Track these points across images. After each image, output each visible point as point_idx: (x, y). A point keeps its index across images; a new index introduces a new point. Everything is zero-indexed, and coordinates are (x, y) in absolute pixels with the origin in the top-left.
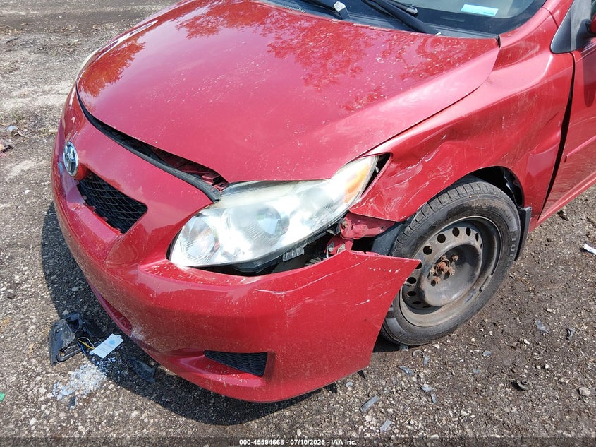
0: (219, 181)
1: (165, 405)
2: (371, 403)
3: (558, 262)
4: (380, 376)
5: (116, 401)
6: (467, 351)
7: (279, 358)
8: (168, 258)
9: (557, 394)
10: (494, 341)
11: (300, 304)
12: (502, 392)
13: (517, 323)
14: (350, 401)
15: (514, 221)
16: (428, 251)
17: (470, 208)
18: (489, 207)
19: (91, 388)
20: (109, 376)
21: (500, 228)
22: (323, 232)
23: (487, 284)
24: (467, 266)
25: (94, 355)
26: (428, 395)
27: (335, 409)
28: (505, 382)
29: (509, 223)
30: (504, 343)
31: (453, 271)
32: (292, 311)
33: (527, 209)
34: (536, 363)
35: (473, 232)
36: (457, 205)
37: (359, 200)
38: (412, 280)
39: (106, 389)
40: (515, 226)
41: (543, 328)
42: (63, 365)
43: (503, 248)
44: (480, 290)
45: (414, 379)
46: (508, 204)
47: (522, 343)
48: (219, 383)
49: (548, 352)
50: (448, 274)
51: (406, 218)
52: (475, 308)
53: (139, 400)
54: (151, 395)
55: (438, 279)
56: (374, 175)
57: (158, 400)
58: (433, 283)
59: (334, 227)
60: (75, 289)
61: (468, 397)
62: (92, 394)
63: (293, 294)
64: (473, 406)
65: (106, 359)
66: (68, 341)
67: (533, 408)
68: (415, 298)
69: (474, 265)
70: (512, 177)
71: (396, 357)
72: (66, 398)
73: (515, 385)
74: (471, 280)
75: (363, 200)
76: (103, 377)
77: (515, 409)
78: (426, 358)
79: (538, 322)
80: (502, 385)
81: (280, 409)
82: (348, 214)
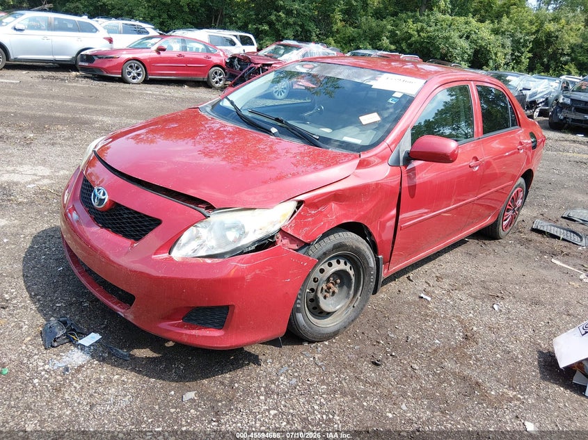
0: (210, 207)
1: (139, 372)
2: (284, 370)
3: (404, 303)
4: (290, 357)
5: (101, 371)
6: (345, 346)
7: (236, 311)
8: (169, 254)
9: (399, 368)
10: (363, 341)
11: (253, 273)
12: (366, 366)
13: (377, 333)
14: (270, 370)
15: (371, 259)
16: (322, 271)
17: (346, 245)
18: (356, 247)
19: (80, 363)
20: (93, 356)
21: (364, 263)
22: (265, 239)
23: (357, 302)
24: (345, 288)
25: (80, 344)
26: (320, 367)
27: (259, 374)
28: (368, 361)
29: (369, 261)
30: (368, 342)
31: (336, 291)
32: (249, 277)
33: (380, 257)
34: (387, 352)
35: (349, 265)
36: (339, 242)
37: (287, 223)
38: (312, 290)
39: (91, 364)
40: (372, 263)
41: (392, 336)
42: (55, 349)
43: (367, 278)
44: (354, 307)
45: (312, 359)
46: (368, 248)
47: (379, 343)
48: (193, 335)
49: (394, 348)
50: (334, 293)
51: (311, 242)
52: (351, 319)
53: (119, 370)
54: (128, 367)
55: (328, 295)
56: (295, 212)
57: (132, 370)
58: (325, 297)
59: (272, 237)
60: (58, 305)
61: (345, 368)
62: (81, 366)
63: (250, 267)
64: (348, 373)
65: (89, 347)
66: (61, 333)
67: (384, 374)
68: (314, 304)
69: (349, 287)
70: (370, 234)
71: (299, 348)
72: (61, 369)
73: (375, 364)
74: (348, 297)
75: (289, 224)
76: (88, 357)
77: (373, 375)
78: (320, 349)
79: (389, 333)
80: (366, 363)
81: (222, 374)
82: (281, 230)
